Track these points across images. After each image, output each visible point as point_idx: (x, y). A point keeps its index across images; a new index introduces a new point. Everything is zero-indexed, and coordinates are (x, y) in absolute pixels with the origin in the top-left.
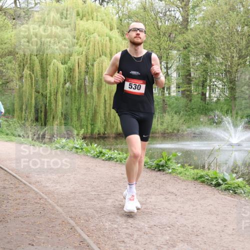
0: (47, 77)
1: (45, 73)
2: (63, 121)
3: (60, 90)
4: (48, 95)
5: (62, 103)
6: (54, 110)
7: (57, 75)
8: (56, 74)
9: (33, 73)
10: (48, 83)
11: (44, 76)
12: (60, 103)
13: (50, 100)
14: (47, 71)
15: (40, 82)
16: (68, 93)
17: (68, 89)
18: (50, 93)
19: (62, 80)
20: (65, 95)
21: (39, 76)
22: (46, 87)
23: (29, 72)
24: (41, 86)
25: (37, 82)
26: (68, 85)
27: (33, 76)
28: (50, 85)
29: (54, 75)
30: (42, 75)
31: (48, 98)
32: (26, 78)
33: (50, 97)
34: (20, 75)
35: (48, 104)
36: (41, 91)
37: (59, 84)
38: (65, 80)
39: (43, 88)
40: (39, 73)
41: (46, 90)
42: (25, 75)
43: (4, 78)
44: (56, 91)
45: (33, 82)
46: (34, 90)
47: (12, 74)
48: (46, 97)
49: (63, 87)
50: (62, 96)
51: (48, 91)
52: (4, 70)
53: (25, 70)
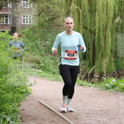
0: (96, 11)
1: (93, 8)
2: (113, 59)
3: (110, 25)
4: (97, 31)
5: (112, 40)
6: (103, 47)
7: (107, 9)
8: (105, 8)
9: (81, 8)
10: (97, 18)
11: (93, 11)
12: (110, 40)
13: (99, 37)
14: (96, 5)
15: (88, 18)
16: (118, 28)
17: (118, 24)
18: (99, 29)
19: (111, 14)
20: (115, 30)
21: (87, 11)
22: (95, 22)
23: (76, 7)
24: (89, 21)
25: (85, 17)
26: (118, 19)
27: (80, 10)
28: (99, 20)
29: (103, 9)
30: (90, 10)
31: (96, 34)
32: (73, 13)
33: (99, 33)
34: (67, 10)
35: (96, 41)
36: (89, 27)
37: (108, 19)
38: (115, 14)
39: (91, 23)
40: (87, 7)
41: (95, 26)
42: (72, 10)
43: (50, 14)
44: (105, 27)
45: (81, 17)
46: (82, 26)
47: (59, 9)
48: (95, 34)
49: (113, 22)
50: (112, 31)
51: (97, 26)
52: (51, 6)
53: (72, 5)
